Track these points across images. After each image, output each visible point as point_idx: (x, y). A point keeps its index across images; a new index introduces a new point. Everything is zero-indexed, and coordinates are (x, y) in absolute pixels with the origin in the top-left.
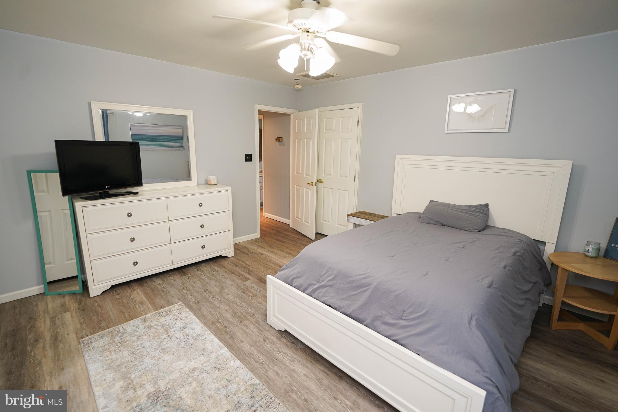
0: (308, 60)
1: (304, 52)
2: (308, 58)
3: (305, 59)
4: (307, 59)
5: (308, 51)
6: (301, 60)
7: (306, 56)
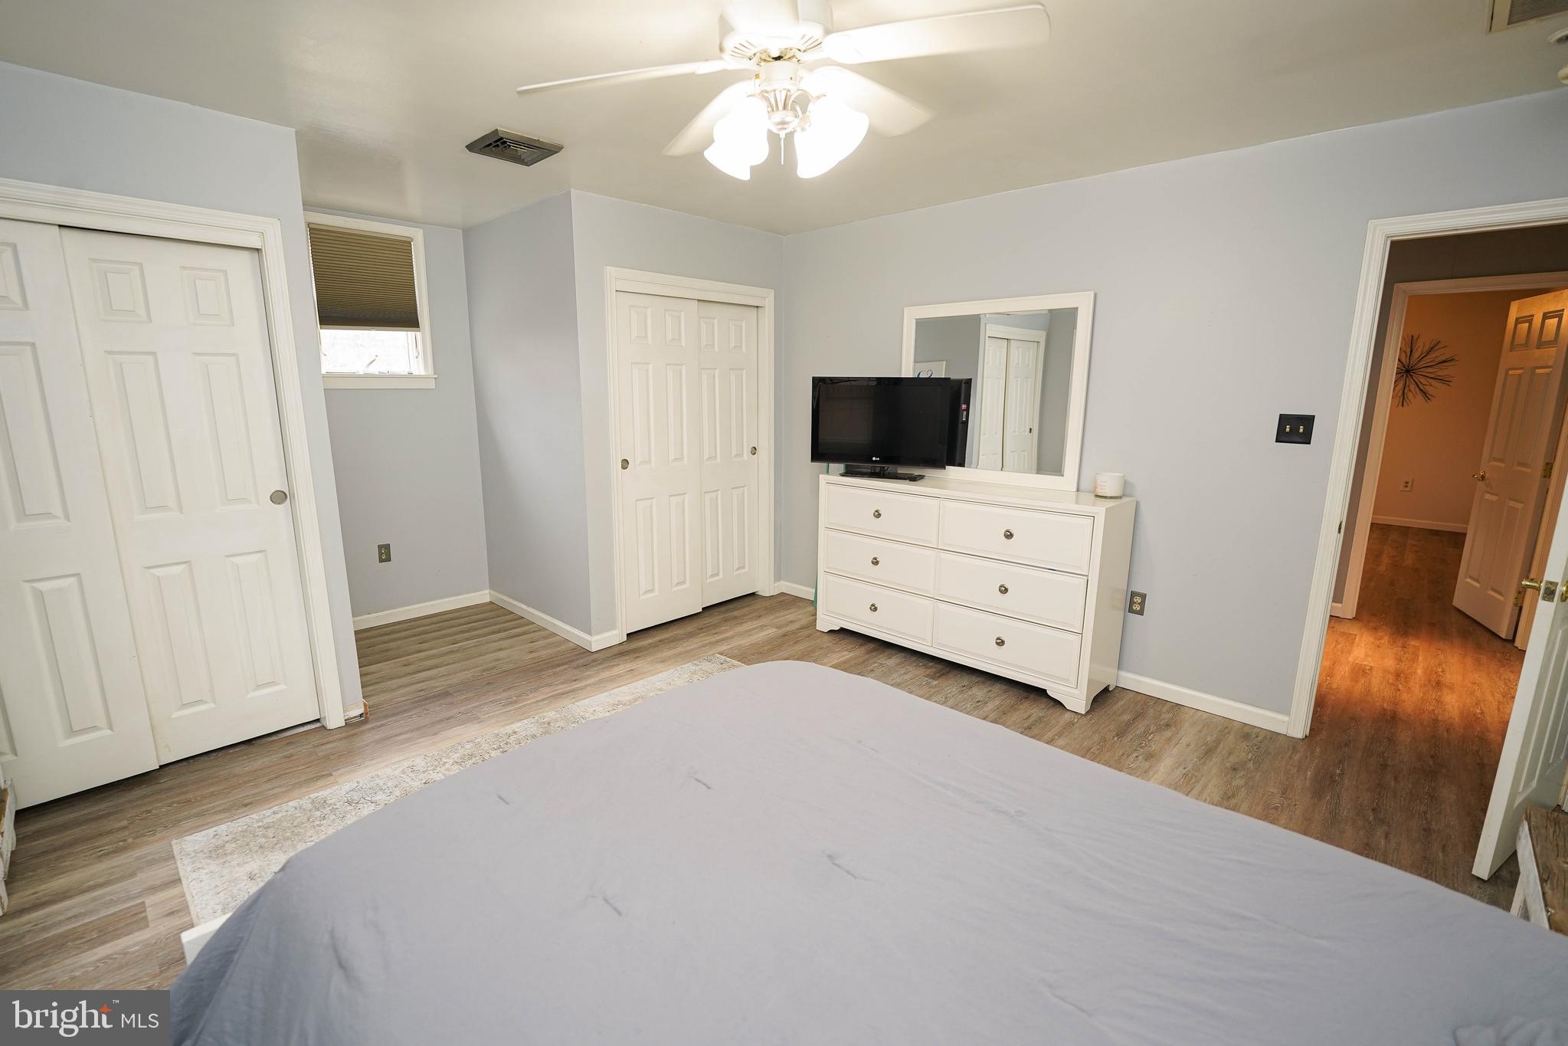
0: (790, 136)
1: (779, 116)
2: (788, 131)
3: (782, 134)
4: (786, 134)
5: (784, 112)
6: (773, 138)
7: (786, 126)
